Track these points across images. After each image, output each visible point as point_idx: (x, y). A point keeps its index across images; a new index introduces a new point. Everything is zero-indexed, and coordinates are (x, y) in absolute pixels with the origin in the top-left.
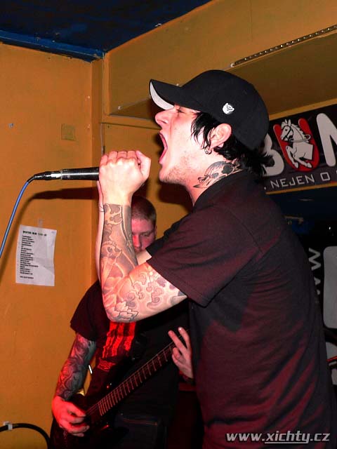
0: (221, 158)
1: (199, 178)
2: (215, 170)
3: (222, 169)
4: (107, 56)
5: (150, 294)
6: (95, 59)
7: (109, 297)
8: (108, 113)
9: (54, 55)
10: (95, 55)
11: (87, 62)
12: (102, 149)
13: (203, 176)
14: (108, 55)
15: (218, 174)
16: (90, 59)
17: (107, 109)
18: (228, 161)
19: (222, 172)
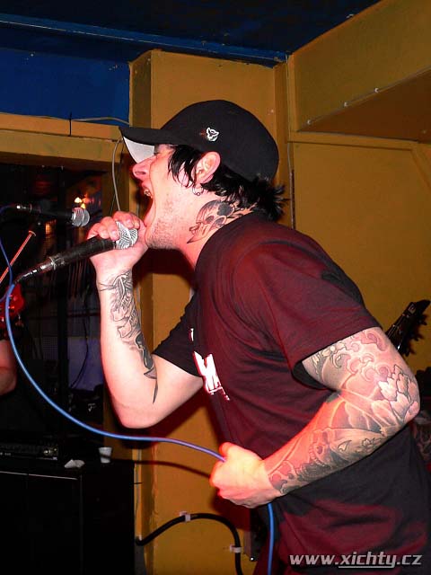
0: (212, 196)
1: (190, 229)
2: (208, 212)
3: (217, 210)
4: (291, 59)
5: (363, 346)
6: (277, 63)
7: (378, 416)
8: (296, 130)
9: (226, 61)
10: (276, 59)
11: (268, 68)
12: (291, 174)
13: (194, 224)
14: (292, 57)
15: (213, 217)
16: (271, 64)
17: (294, 125)
18: (223, 199)
19: (218, 213)
